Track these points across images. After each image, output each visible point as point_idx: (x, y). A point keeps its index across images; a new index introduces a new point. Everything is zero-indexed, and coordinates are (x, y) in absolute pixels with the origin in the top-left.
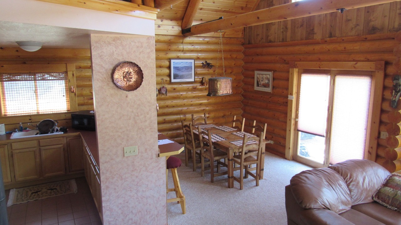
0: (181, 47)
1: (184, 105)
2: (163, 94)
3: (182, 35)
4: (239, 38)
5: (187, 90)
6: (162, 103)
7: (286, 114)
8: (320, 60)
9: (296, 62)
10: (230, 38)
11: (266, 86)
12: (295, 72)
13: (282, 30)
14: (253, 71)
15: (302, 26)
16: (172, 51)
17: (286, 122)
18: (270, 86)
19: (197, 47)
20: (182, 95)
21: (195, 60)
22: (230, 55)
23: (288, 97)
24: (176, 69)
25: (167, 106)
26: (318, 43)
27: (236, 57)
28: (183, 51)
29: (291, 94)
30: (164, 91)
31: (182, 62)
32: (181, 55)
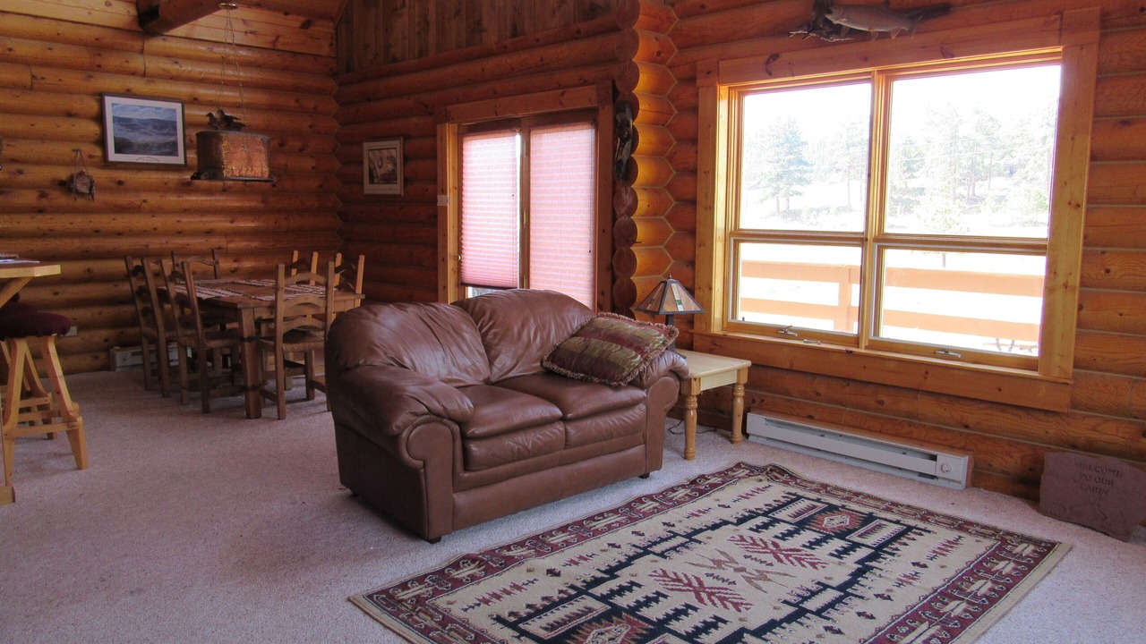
0: (138, 63)
1: (155, 232)
2: (82, 194)
3: (140, 29)
4: (321, 56)
5: (163, 189)
6: (79, 220)
7: (434, 245)
8: (495, 95)
9: (449, 107)
10: (294, 53)
11: (389, 178)
12: (450, 130)
13: (417, 29)
14: (360, 144)
15: (457, 13)
16: (108, 71)
17: (436, 269)
18: (398, 180)
19: (190, 68)
20: (145, 201)
21: (185, 106)
22: (297, 101)
23: (436, 201)
24: (122, 125)
25: (97, 232)
26: (490, 54)
27: (314, 108)
28: (144, 75)
29: (442, 191)
30: (84, 184)
31: (142, 107)
32: (137, 84)
